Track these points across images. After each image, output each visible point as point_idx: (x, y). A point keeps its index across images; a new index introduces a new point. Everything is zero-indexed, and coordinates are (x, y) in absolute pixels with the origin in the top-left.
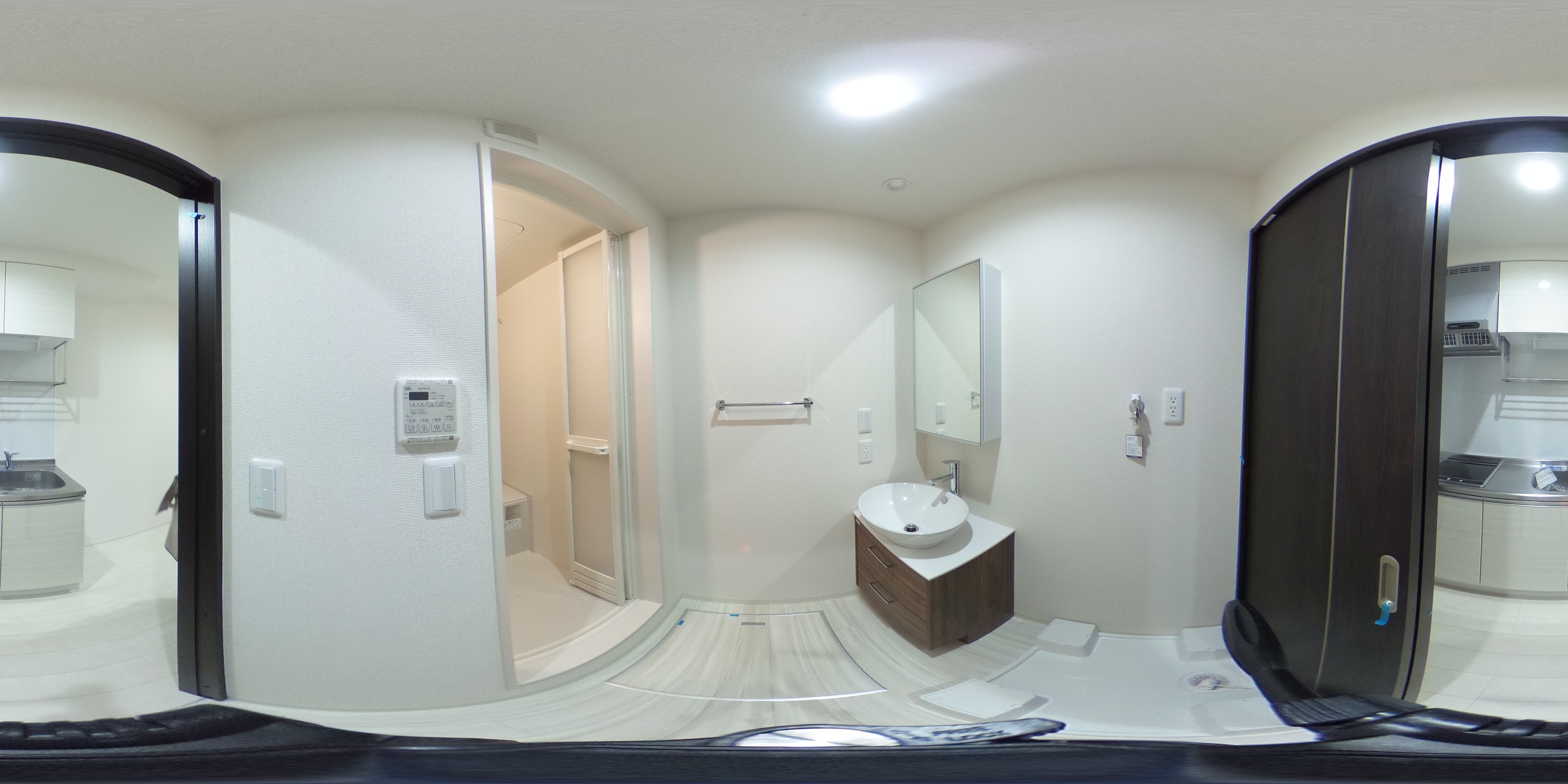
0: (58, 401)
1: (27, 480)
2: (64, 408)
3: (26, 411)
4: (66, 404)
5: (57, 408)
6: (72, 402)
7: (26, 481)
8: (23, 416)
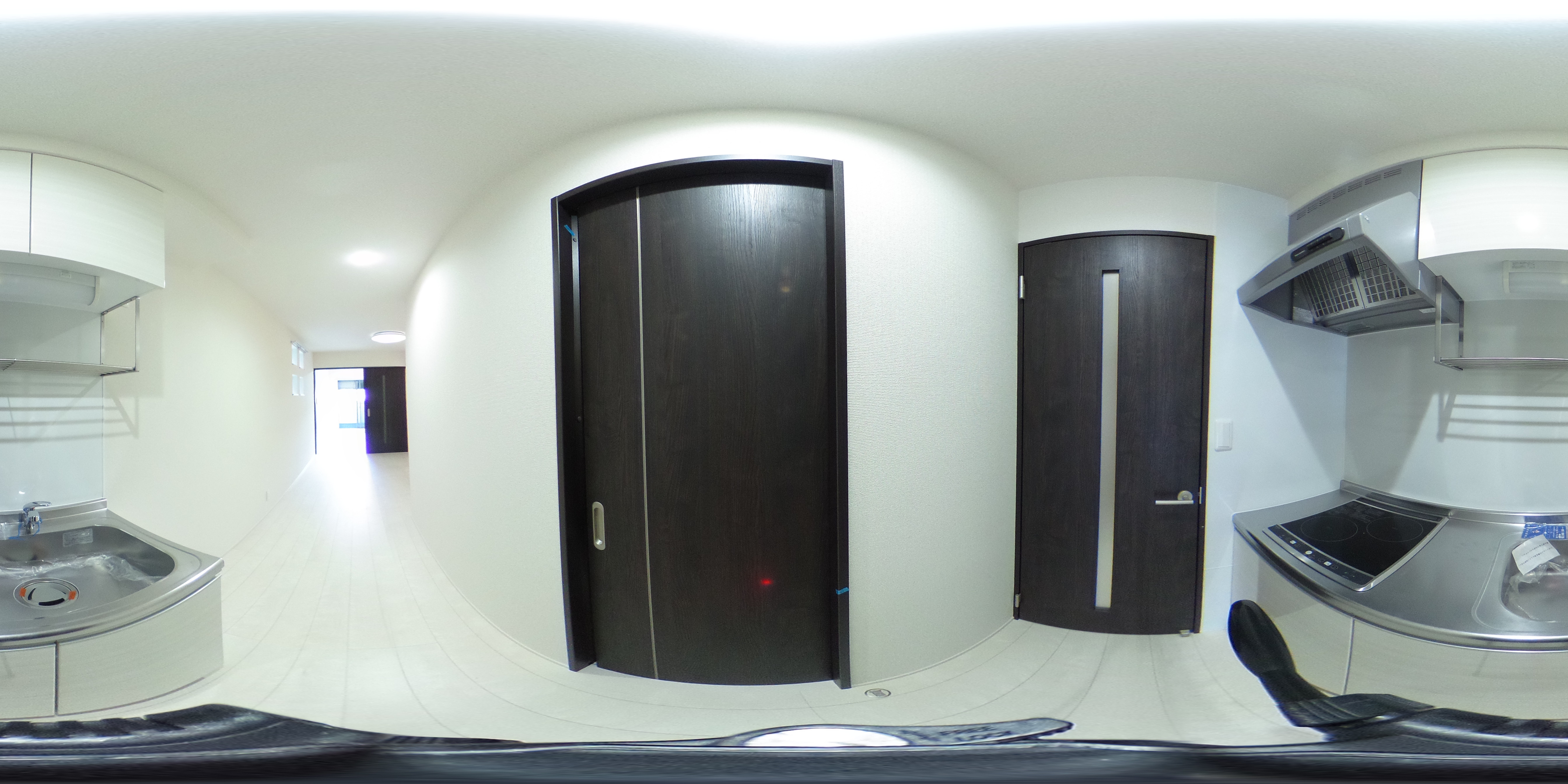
0: (108, 402)
1: (66, 544)
2: (117, 414)
3: (54, 423)
4: (119, 407)
5: (106, 415)
6: (128, 403)
7: (64, 546)
8: (51, 431)
